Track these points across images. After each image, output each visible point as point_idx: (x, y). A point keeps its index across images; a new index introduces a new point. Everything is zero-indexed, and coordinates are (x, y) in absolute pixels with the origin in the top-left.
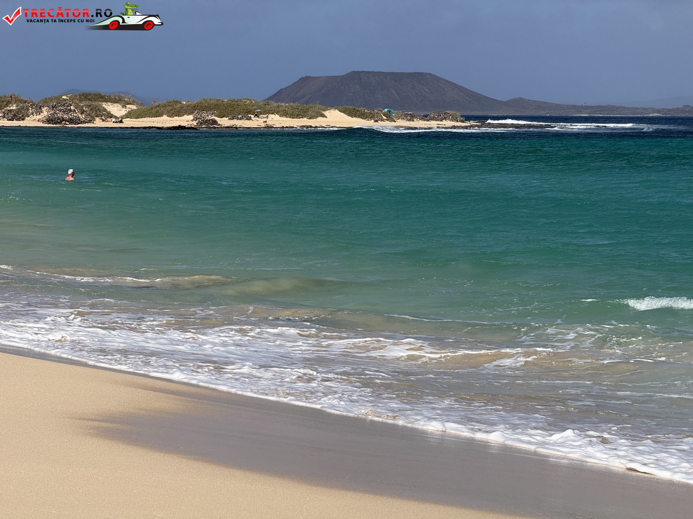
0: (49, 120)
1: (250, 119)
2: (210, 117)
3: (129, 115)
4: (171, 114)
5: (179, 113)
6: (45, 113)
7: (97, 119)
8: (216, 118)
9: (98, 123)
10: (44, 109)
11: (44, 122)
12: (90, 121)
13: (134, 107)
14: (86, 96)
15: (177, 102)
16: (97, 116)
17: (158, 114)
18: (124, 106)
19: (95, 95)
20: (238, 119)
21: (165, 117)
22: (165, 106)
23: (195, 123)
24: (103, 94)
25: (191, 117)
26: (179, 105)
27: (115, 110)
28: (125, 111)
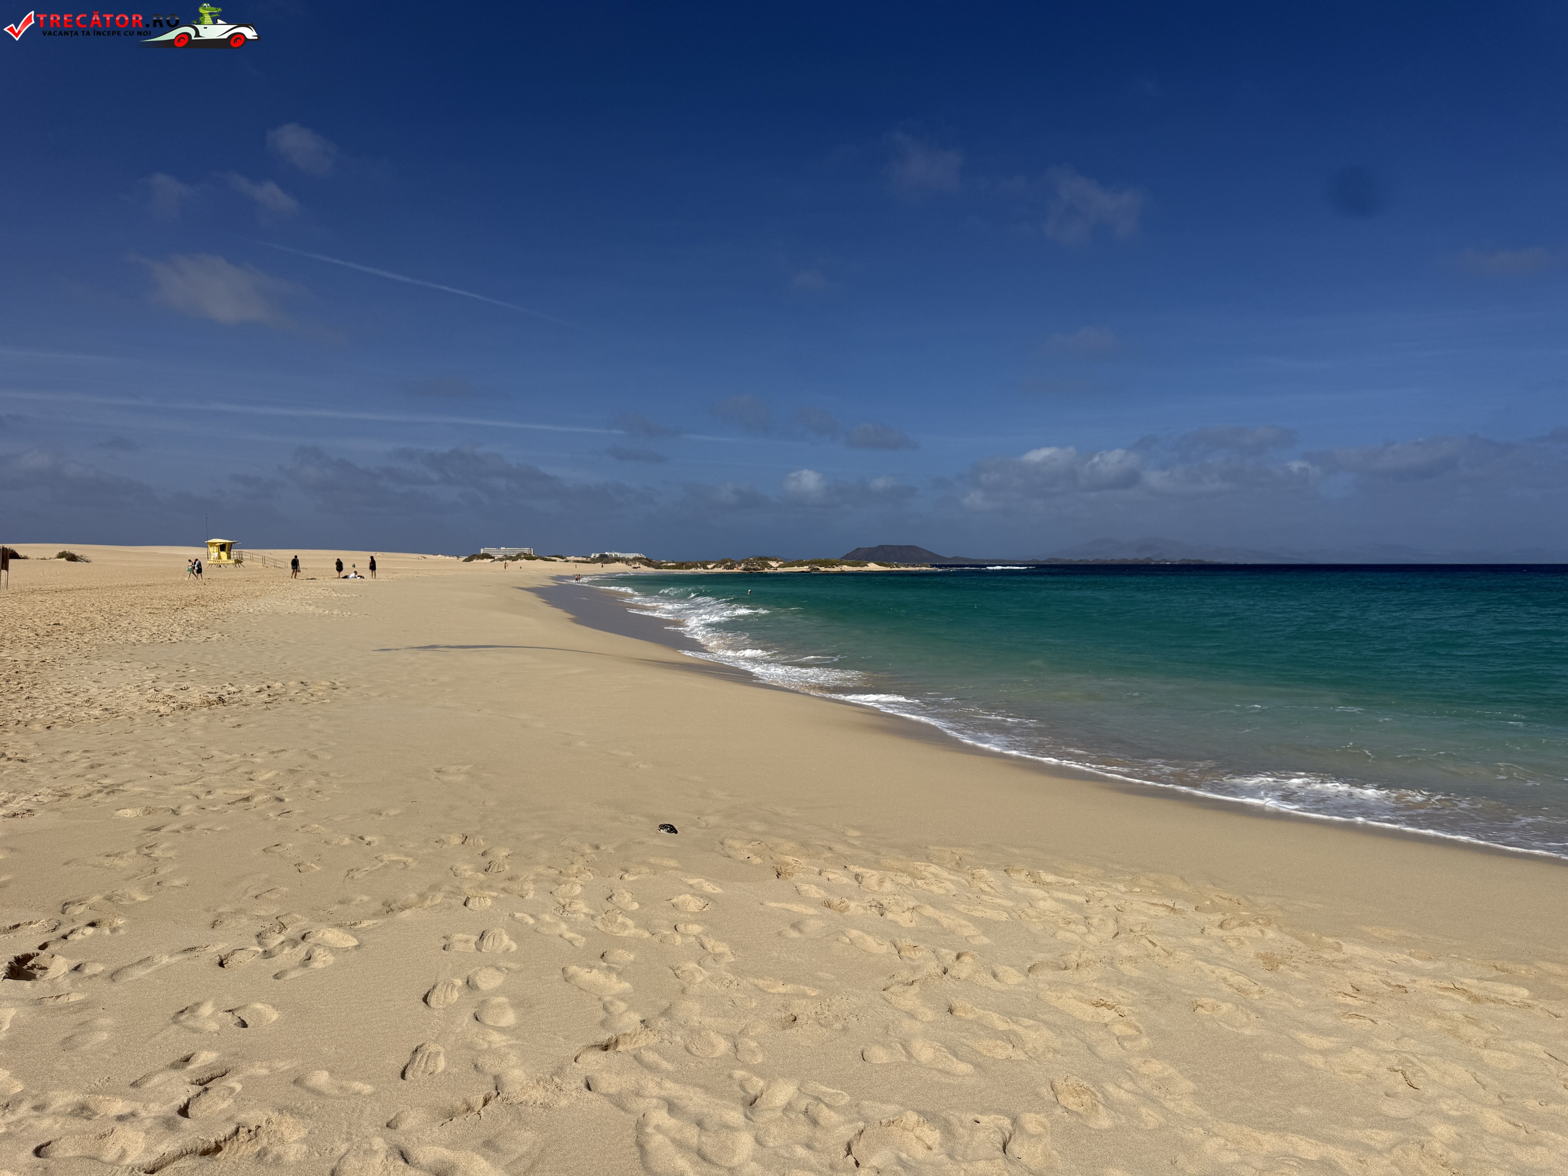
0: (744, 569)
1: (834, 567)
2: (816, 567)
3: (780, 567)
4: (799, 566)
5: (802, 565)
6: (743, 566)
7: (766, 569)
8: (819, 567)
10: (742, 564)
11: (742, 570)
12: (763, 570)
13: (782, 563)
14: (760, 558)
15: (801, 560)
16: (765, 567)
17: (793, 566)
18: (778, 563)
19: (765, 558)
21: (796, 567)
22: (796, 562)
23: (809, 570)
24: (768, 557)
25: (808, 567)
26: (802, 562)
27: (774, 564)
28: (777, 565)
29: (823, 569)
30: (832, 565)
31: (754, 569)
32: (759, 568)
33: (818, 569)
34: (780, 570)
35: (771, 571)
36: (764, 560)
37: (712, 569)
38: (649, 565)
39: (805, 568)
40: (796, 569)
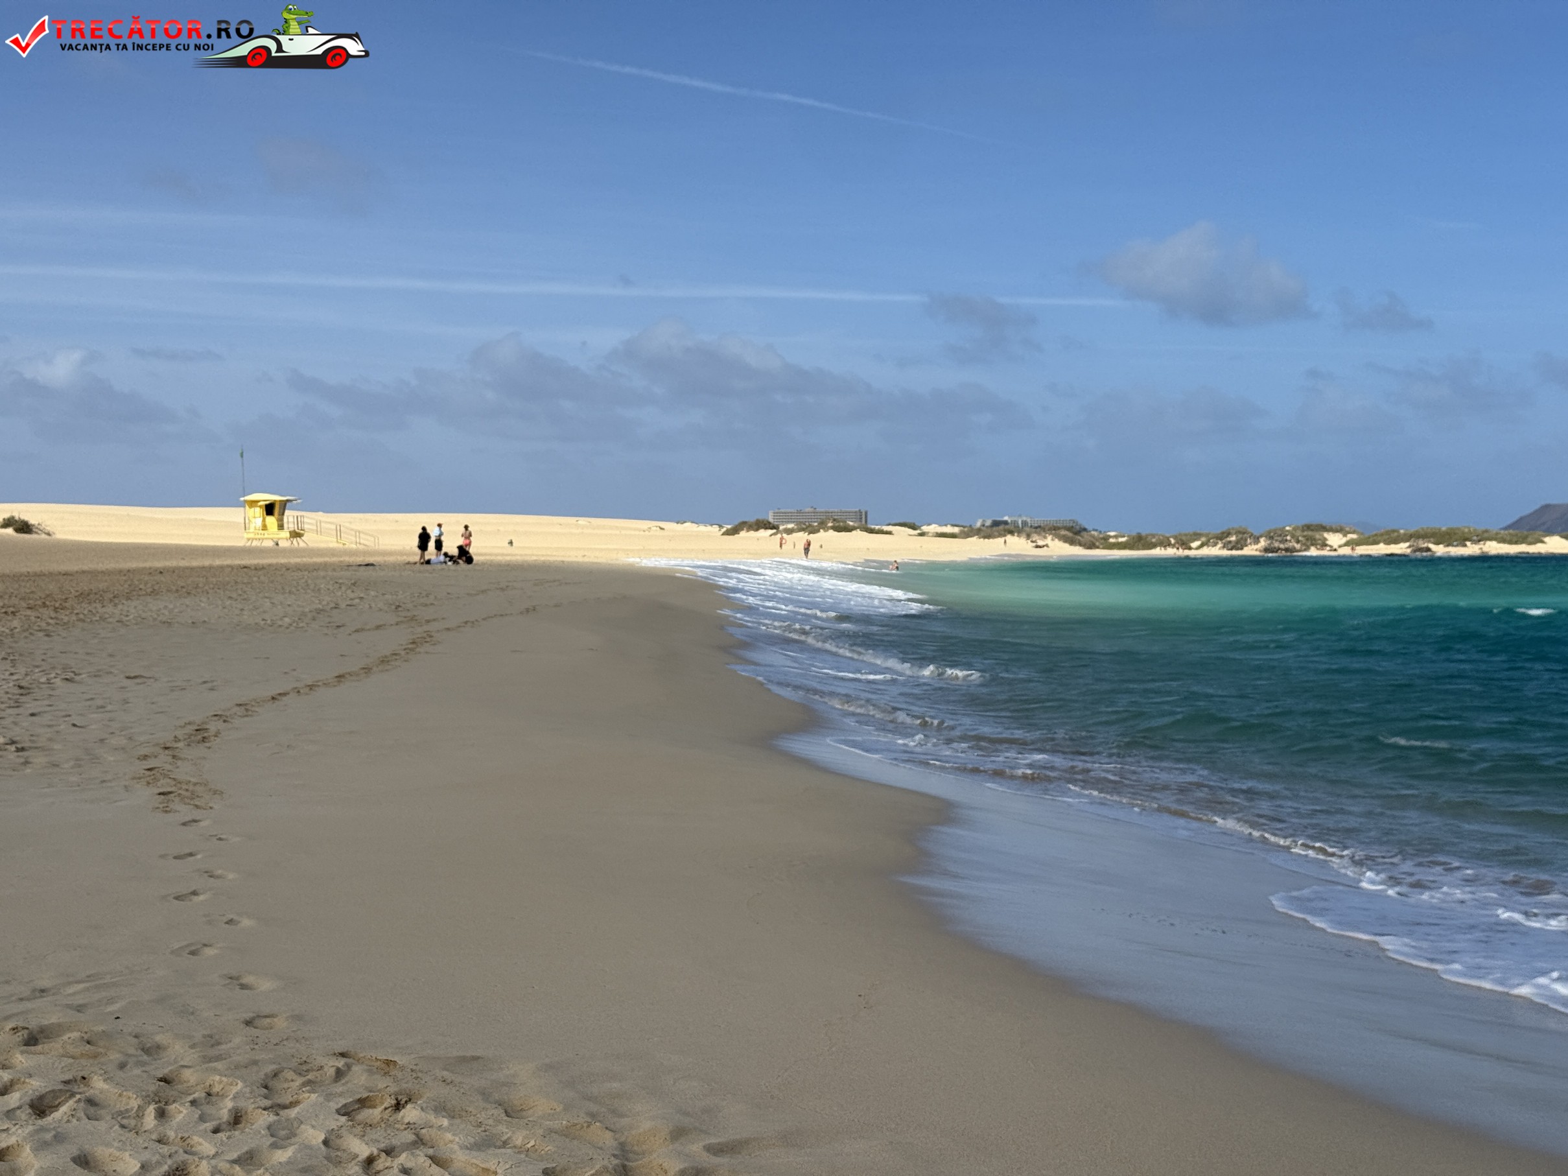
0: (1266, 550)
1: (1465, 546)
2: (1425, 545)
3: (1347, 544)
4: (1388, 542)
5: (1396, 541)
6: (1263, 543)
7: (1313, 548)
8: (1431, 546)
9: (1313, 552)
10: (1262, 540)
11: (1260, 551)
12: (1305, 550)
13: (1354, 536)
14: (1308, 527)
15: (1394, 531)
16: (1312, 545)
17: (1376, 543)
18: (1345, 535)
19: (1317, 526)
20: (1453, 546)
21: (1382, 545)
22: (1382, 535)
23: (1409, 551)
24: (1324, 524)
25: (1407, 544)
26: (1396, 534)
27: (1334, 539)
28: (1344, 540)
29: (1440, 550)
30: (1462, 541)
31: (1287, 550)
32: (1298, 546)
33: (1428, 550)
34: (1346, 551)
35: (1325, 552)
36: (1313, 532)
37: (1198, 548)
38: (1072, 542)
39: (1401, 548)
40: (1381, 549)
